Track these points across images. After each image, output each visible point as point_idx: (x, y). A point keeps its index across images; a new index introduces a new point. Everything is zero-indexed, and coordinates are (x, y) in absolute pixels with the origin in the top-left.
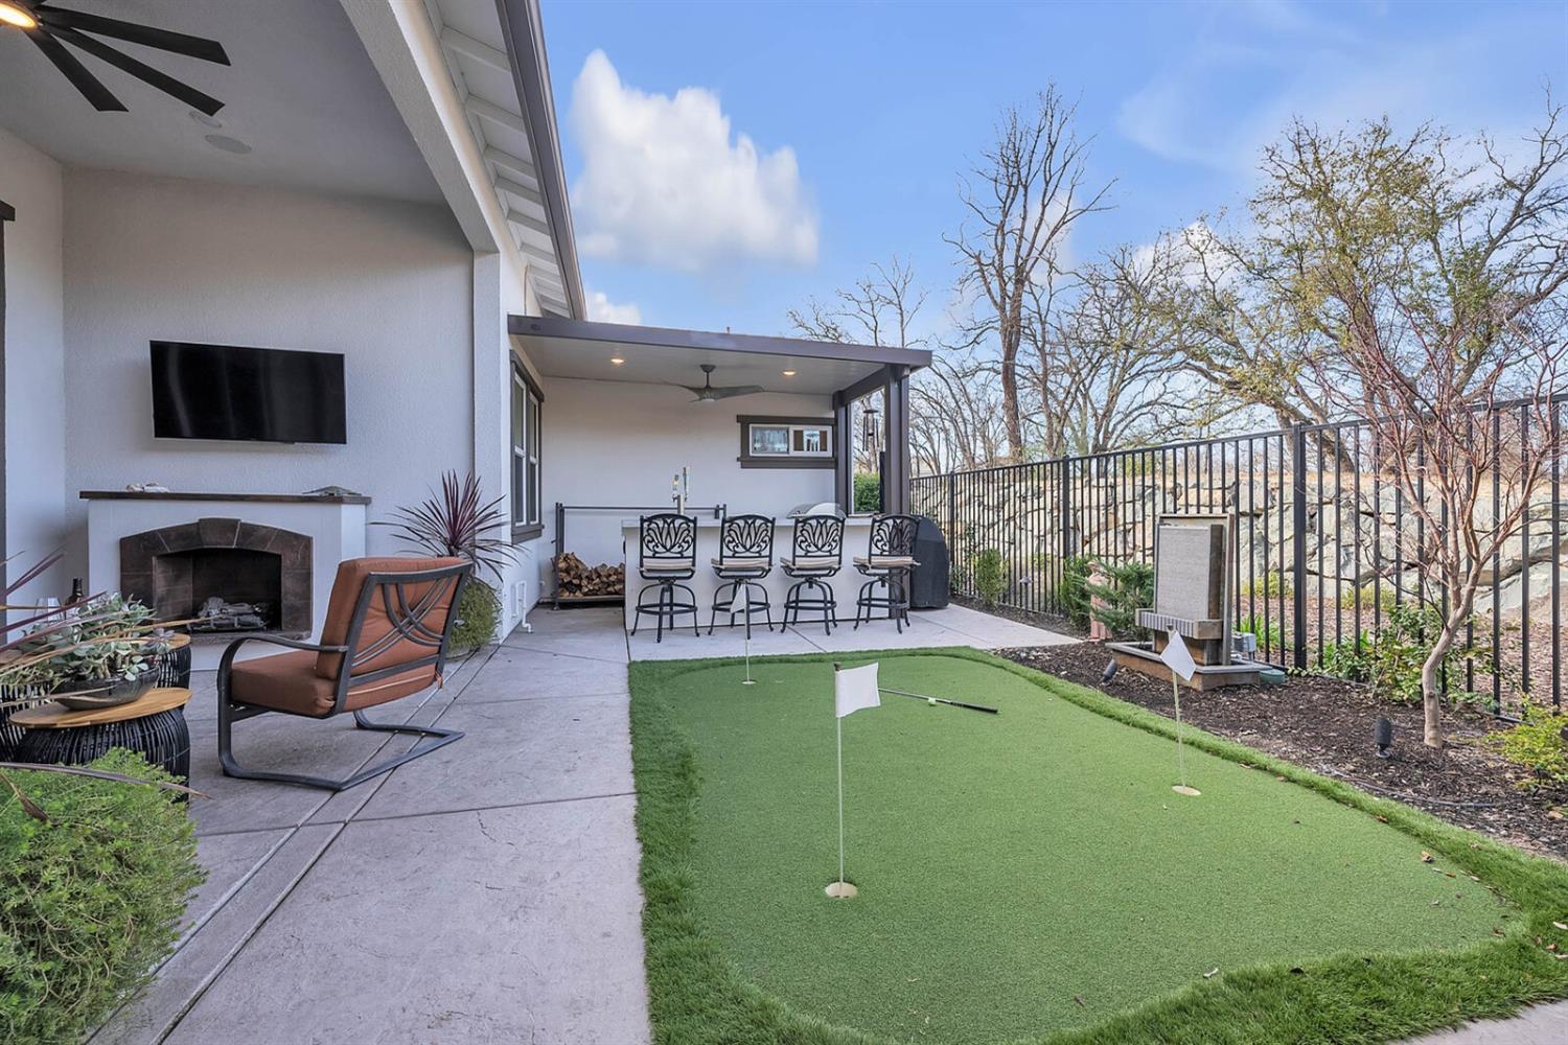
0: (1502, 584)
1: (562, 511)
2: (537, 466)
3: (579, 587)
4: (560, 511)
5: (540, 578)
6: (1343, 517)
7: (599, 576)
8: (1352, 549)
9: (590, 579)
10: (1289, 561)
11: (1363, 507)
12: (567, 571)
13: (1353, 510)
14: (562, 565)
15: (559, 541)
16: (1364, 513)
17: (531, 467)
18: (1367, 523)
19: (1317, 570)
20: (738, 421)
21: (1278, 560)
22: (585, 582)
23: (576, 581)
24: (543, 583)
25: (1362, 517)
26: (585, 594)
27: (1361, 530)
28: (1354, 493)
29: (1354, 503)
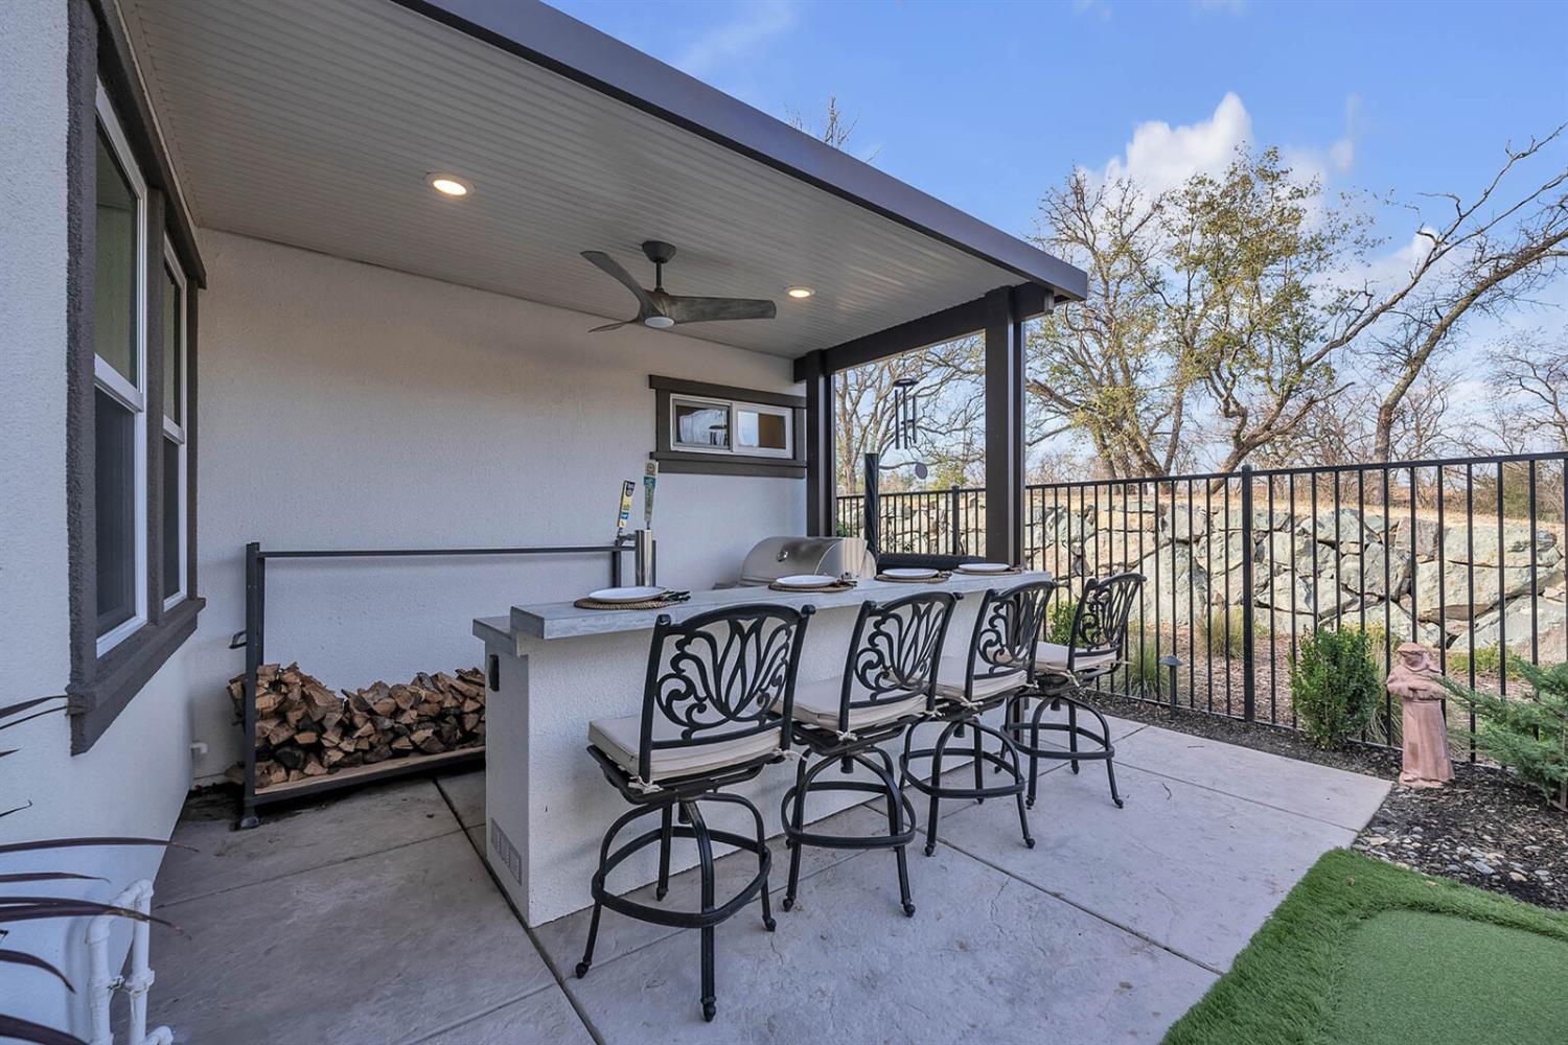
0: (1479, 621)
1: (261, 561)
2: (183, 450)
3: (317, 750)
4: (255, 561)
5: (193, 735)
6: (1298, 546)
7: (372, 714)
9: (347, 729)
10: (1237, 593)
11: (1320, 536)
12: (280, 714)
13: (1311, 538)
14: (265, 701)
15: (252, 639)
16: (1320, 542)
17: (164, 451)
18: (1325, 552)
19: (1268, 602)
20: (651, 387)
21: (1222, 592)
22: (332, 737)
23: (305, 738)
24: (204, 748)
25: (1320, 546)
26: (334, 767)
27: (1319, 560)
28: (1310, 520)
29: (1311, 531)
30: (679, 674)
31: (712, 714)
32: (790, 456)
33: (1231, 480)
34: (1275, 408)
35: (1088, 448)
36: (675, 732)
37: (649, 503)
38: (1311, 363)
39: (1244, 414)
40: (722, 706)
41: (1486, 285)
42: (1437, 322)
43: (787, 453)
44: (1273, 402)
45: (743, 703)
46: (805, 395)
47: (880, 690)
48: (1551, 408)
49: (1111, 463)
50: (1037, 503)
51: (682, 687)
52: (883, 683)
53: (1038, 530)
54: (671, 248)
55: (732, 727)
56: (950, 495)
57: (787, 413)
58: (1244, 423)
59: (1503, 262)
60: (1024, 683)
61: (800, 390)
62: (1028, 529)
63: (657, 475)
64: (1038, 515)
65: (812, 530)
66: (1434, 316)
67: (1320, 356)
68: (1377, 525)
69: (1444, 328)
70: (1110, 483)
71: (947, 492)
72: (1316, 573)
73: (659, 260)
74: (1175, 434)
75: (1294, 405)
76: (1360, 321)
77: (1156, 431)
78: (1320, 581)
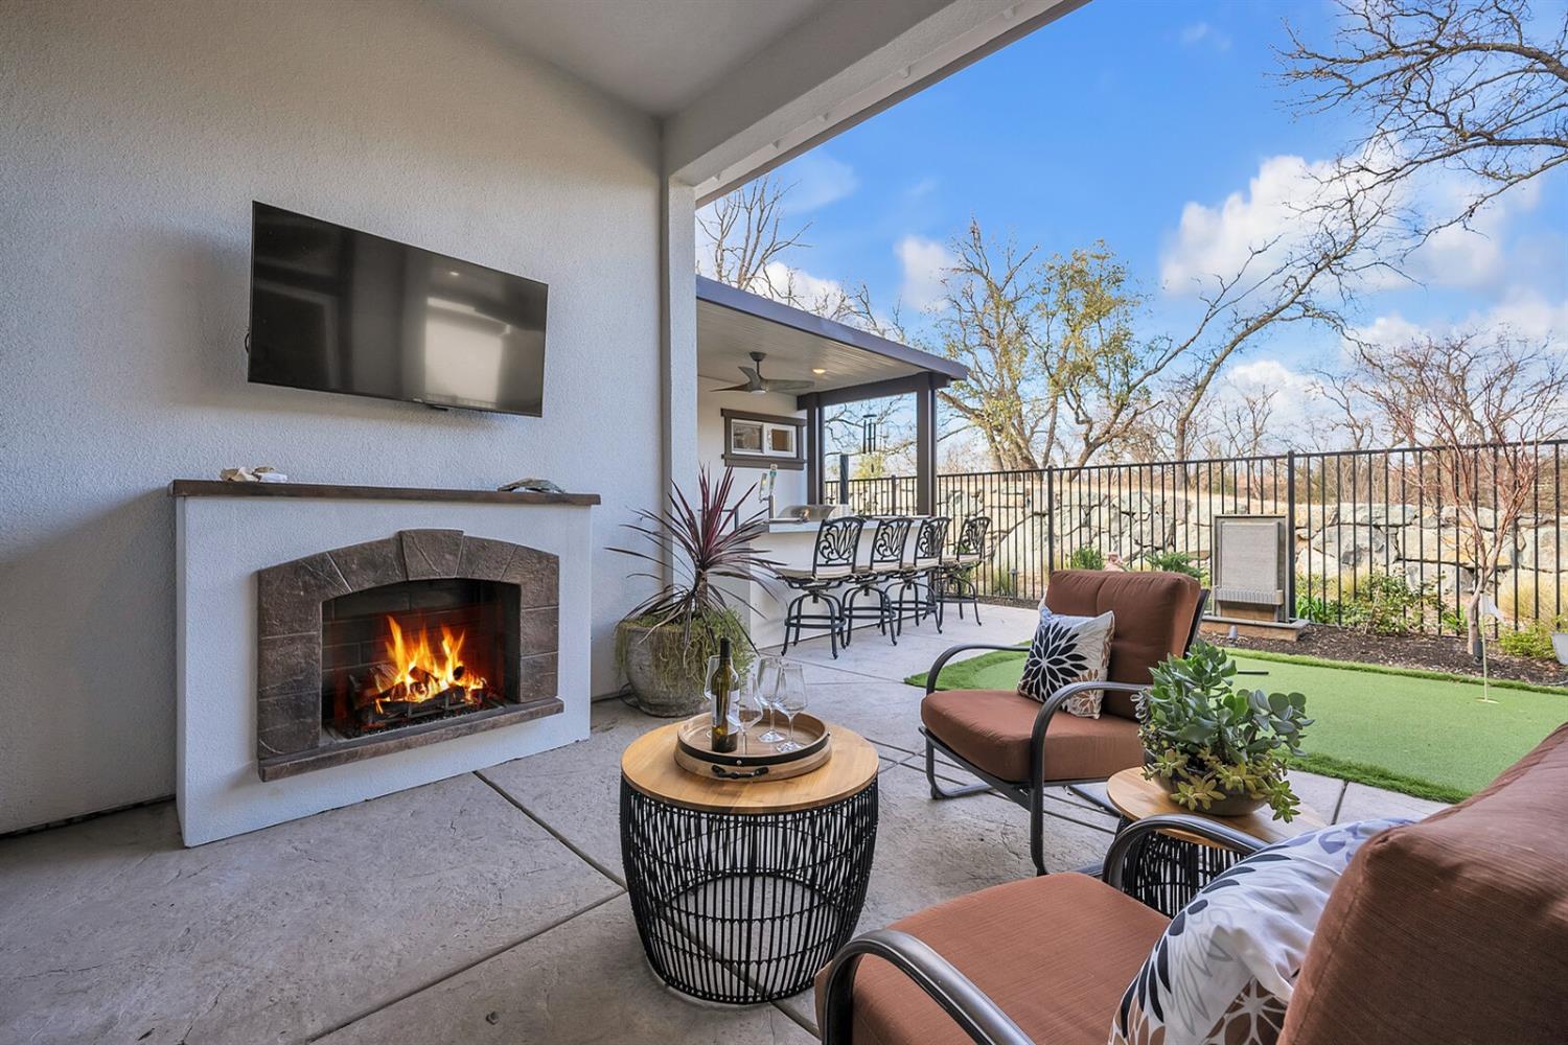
6: (1112, 516)
8: (1117, 538)
11: (1123, 509)
13: (1118, 510)
18: (1125, 519)
20: (722, 415)
27: (1123, 525)
28: (1117, 499)
29: (1117, 505)
30: (827, 540)
31: (835, 556)
32: (795, 456)
33: (1082, 471)
34: (1113, 418)
35: (983, 446)
36: (824, 561)
37: (772, 483)
38: (1136, 386)
39: (1089, 422)
40: (838, 553)
41: (1240, 338)
42: (1213, 360)
43: (793, 454)
44: (1111, 413)
45: (844, 552)
46: (806, 418)
47: (884, 556)
48: (1345, 412)
49: (999, 457)
50: (944, 487)
51: (827, 545)
52: (886, 553)
53: (944, 507)
54: (764, 355)
55: (840, 561)
56: (890, 481)
57: (792, 429)
58: (1091, 429)
59: (1250, 324)
60: (937, 565)
61: (803, 415)
62: (938, 507)
63: (777, 471)
64: (943, 499)
65: (811, 500)
66: (1212, 356)
67: (1142, 381)
68: (1158, 501)
69: (1217, 365)
70: (999, 473)
71: (888, 479)
72: (1121, 533)
73: (758, 360)
74: (1052, 429)
75: (1124, 416)
76: (1165, 358)
77: (1036, 430)
78: (1123, 539)
